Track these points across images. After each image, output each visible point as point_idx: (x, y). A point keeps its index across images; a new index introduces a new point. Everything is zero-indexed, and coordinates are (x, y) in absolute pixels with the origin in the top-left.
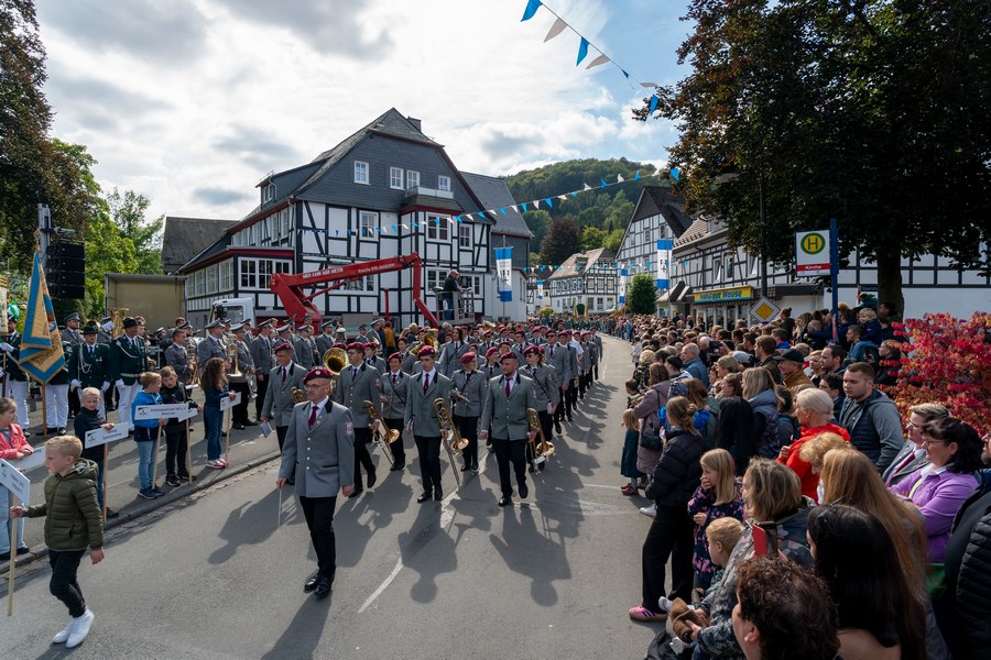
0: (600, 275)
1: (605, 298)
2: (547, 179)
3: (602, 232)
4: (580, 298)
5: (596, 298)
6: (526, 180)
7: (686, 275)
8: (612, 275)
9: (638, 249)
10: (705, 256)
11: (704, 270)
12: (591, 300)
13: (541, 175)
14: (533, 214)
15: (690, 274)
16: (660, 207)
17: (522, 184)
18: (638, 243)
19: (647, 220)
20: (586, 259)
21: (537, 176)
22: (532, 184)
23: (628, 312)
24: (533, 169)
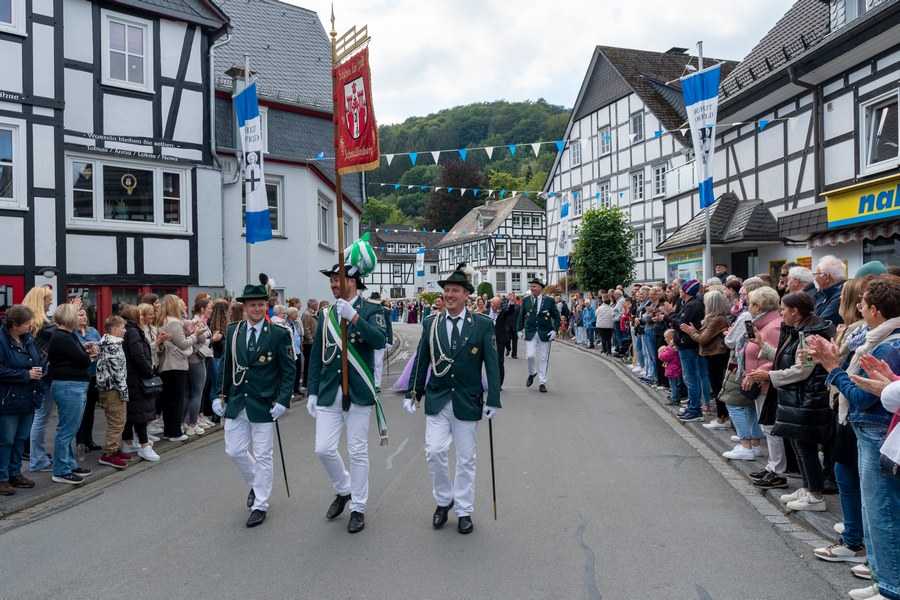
0: (516, 237)
1: (524, 273)
2: (443, 125)
3: (517, 180)
4: (484, 273)
5: (509, 273)
6: (415, 129)
7: (740, 176)
8: (534, 237)
9: (587, 170)
10: (822, 101)
11: (820, 144)
12: (501, 277)
13: (435, 121)
14: (424, 171)
15: (757, 170)
16: (631, 80)
17: (410, 132)
18: (586, 157)
19: (604, 114)
20: (494, 213)
21: (430, 122)
22: (422, 132)
23: (573, 287)
24: (425, 116)
